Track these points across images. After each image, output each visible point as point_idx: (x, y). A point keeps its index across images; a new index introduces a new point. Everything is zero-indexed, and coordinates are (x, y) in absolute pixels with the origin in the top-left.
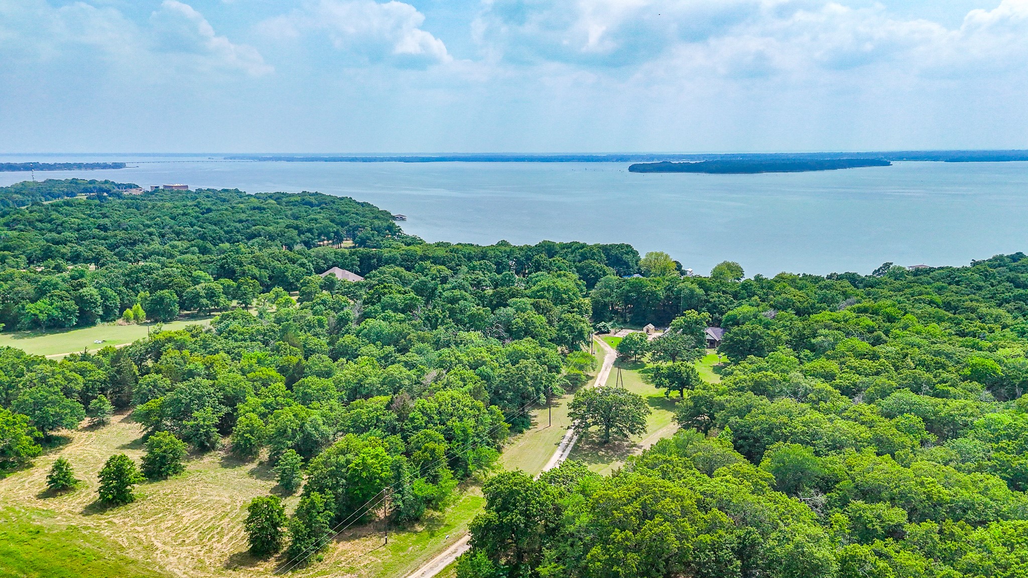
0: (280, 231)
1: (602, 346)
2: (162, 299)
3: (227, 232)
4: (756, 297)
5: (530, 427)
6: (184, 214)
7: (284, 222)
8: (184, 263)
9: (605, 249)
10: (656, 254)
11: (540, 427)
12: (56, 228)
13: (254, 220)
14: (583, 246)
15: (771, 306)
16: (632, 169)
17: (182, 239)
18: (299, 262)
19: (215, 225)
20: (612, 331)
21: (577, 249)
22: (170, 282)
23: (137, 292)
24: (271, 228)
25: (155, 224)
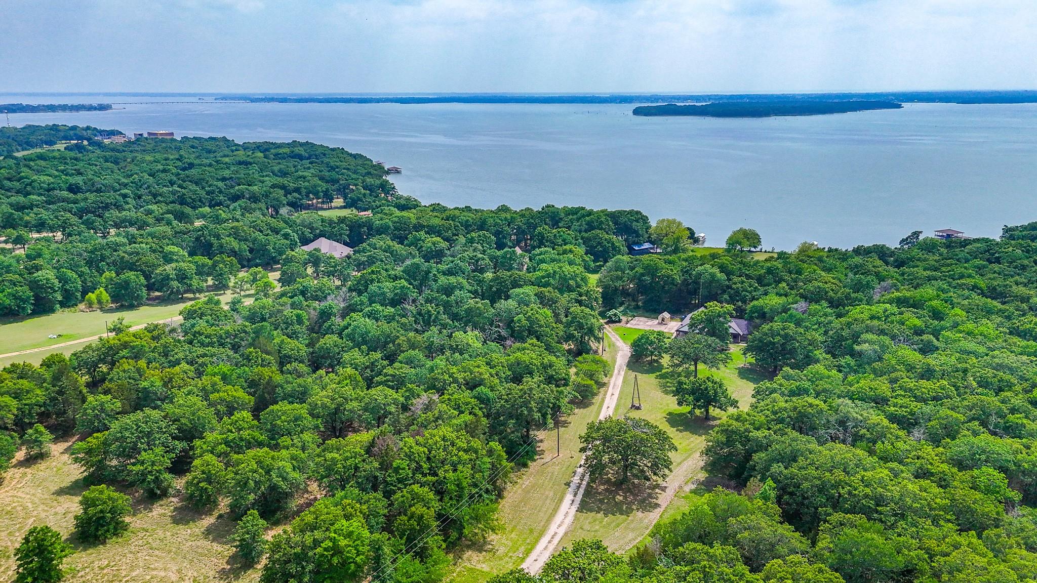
0: (265, 192)
1: (613, 339)
2: (127, 283)
3: (208, 193)
4: (784, 284)
5: (536, 457)
6: (164, 171)
7: (269, 181)
8: (155, 237)
9: (614, 217)
10: (668, 220)
11: (547, 457)
12: (25, 188)
13: (239, 178)
14: (590, 213)
15: (802, 296)
16: (637, 112)
17: (159, 202)
18: (282, 233)
19: (197, 184)
20: (624, 319)
21: (584, 216)
22: (137, 261)
23: (101, 272)
24: (255, 187)
25: (132, 182)
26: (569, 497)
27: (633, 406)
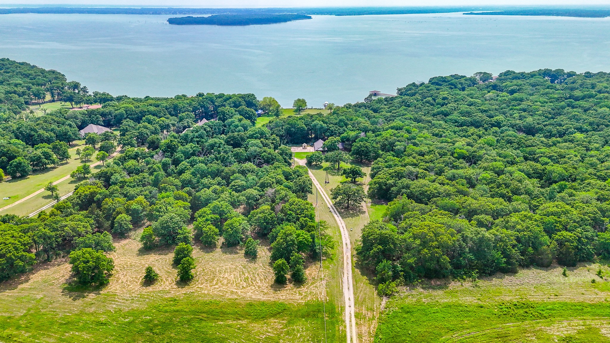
4: (350, 126)
14: (230, 96)
15: (360, 130)
16: (171, 21)
18: (67, 123)
21: (228, 98)
26: (335, 215)
27: (326, 182)
